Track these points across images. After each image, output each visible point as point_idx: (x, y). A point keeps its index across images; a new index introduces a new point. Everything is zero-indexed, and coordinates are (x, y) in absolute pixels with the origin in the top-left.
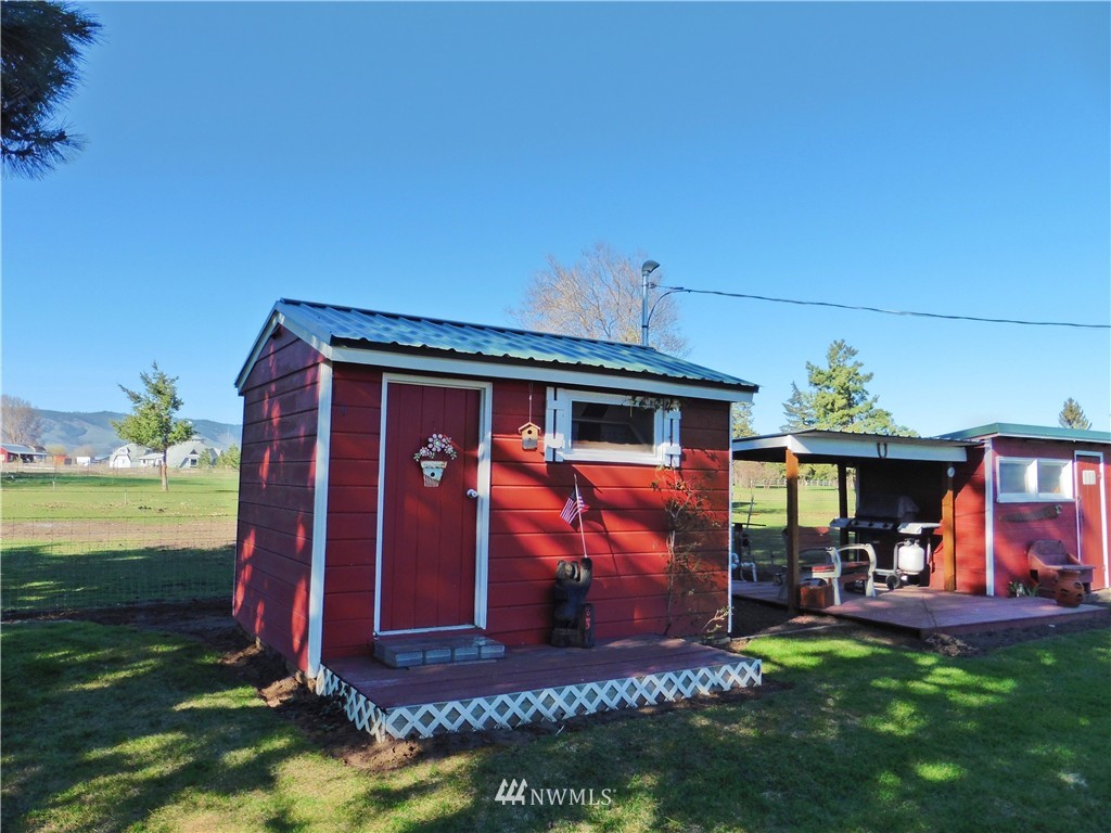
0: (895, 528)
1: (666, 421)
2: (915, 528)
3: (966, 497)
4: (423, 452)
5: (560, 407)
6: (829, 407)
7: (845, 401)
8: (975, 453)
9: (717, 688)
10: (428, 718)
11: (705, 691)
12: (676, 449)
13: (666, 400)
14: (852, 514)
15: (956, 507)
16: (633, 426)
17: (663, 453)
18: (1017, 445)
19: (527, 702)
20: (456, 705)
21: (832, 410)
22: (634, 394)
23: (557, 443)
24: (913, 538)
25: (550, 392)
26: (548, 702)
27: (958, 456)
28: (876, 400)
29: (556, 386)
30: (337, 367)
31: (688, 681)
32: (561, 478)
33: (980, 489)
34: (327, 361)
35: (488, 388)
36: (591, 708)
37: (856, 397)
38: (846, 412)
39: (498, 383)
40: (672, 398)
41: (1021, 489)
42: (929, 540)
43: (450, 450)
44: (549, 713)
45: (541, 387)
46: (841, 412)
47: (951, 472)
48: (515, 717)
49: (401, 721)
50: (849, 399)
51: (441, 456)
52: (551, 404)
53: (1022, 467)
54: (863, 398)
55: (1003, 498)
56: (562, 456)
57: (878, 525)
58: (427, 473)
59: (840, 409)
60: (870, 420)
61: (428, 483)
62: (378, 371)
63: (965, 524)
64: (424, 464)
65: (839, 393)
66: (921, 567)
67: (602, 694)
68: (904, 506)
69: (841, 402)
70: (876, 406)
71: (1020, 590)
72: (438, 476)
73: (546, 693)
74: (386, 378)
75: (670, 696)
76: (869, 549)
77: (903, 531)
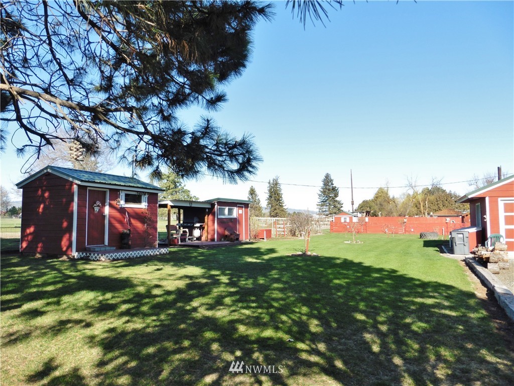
0: (193, 225)
1: (145, 198)
2: (198, 225)
3: (211, 217)
4: (95, 205)
5: (122, 195)
6: (168, 188)
7: (174, 186)
8: (213, 205)
9: (160, 253)
10: (112, 256)
11: (158, 253)
12: (147, 204)
13: (145, 193)
14: (182, 222)
15: (208, 219)
16: (136, 199)
17: (143, 205)
18: (223, 203)
19: (124, 254)
20: (116, 254)
21: (169, 189)
22: (138, 192)
23: (122, 203)
24: (197, 227)
25: (121, 191)
26: (131, 254)
27: (209, 206)
28: (185, 186)
29: (122, 190)
30: (79, 185)
31: (155, 252)
32: (122, 211)
33: (214, 214)
34: (76, 184)
35: (108, 190)
36: (138, 256)
37: (178, 184)
38: (174, 190)
39: (110, 189)
40: (146, 192)
41: (224, 215)
42: (201, 228)
43: (100, 205)
44: (131, 256)
45: (119, 190)
46: (172, 190)
47: (207, 210)
48: (126, 257)
49: (107, 256)
50: (175, 185)
51: (98, 206)
52: (121, 194)
53: (225, 209)
54: (180, 185)
55: (219, 217)
56: (123, 206)
57: (189, 225)
58: (95, 210)
59: (172, 189)
60: (183, 193)
61: (95, 212)
62: (87, 187)
63: (210, 223)
64: (95, 208)
65: (172, 183)
66: (200, 235)
67: (140, 253)
68: (196, 219)
69: (172, 186)
70: (185, 188)
71: (223, 240)
72: (98, 210)
73: (131, 252)
74: (88, 188)
75: (152, 254)
76: (187, 230)
77: (195, 226)
